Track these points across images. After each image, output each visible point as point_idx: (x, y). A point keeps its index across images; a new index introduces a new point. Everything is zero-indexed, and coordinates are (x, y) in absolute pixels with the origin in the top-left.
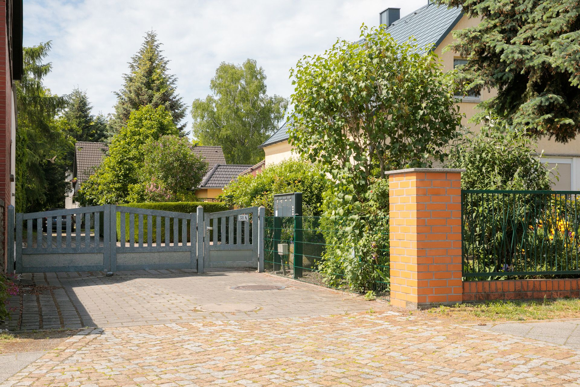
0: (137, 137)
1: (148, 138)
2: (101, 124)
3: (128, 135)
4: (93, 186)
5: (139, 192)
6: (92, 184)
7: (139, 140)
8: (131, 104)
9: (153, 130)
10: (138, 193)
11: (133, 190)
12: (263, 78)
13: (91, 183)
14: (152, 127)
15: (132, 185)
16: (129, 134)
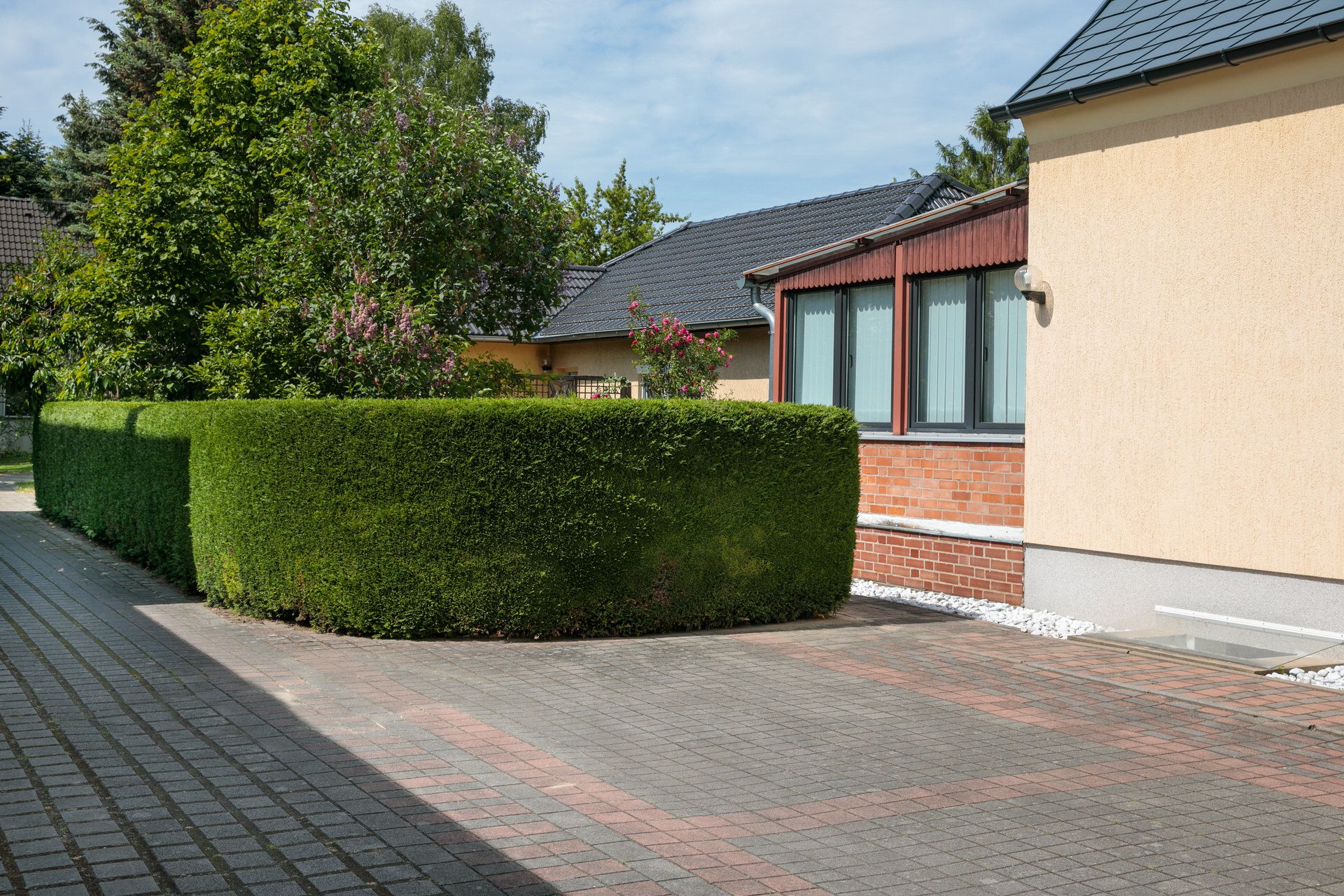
0: (241, 109)
1: (291, 115)
2: (28, 158)
3: (196, 103)
4: (33, 317)
5: (259, 343)
6: (28, 308)
7: (250, 120)
8: (163, 40)
9: (311, 83)
10: (254, 346)
11: (233, 332)
12: (485, 54)
13: (23, 305)
14: (304, 71)
15: (224, 313)
16: (200, 99)
